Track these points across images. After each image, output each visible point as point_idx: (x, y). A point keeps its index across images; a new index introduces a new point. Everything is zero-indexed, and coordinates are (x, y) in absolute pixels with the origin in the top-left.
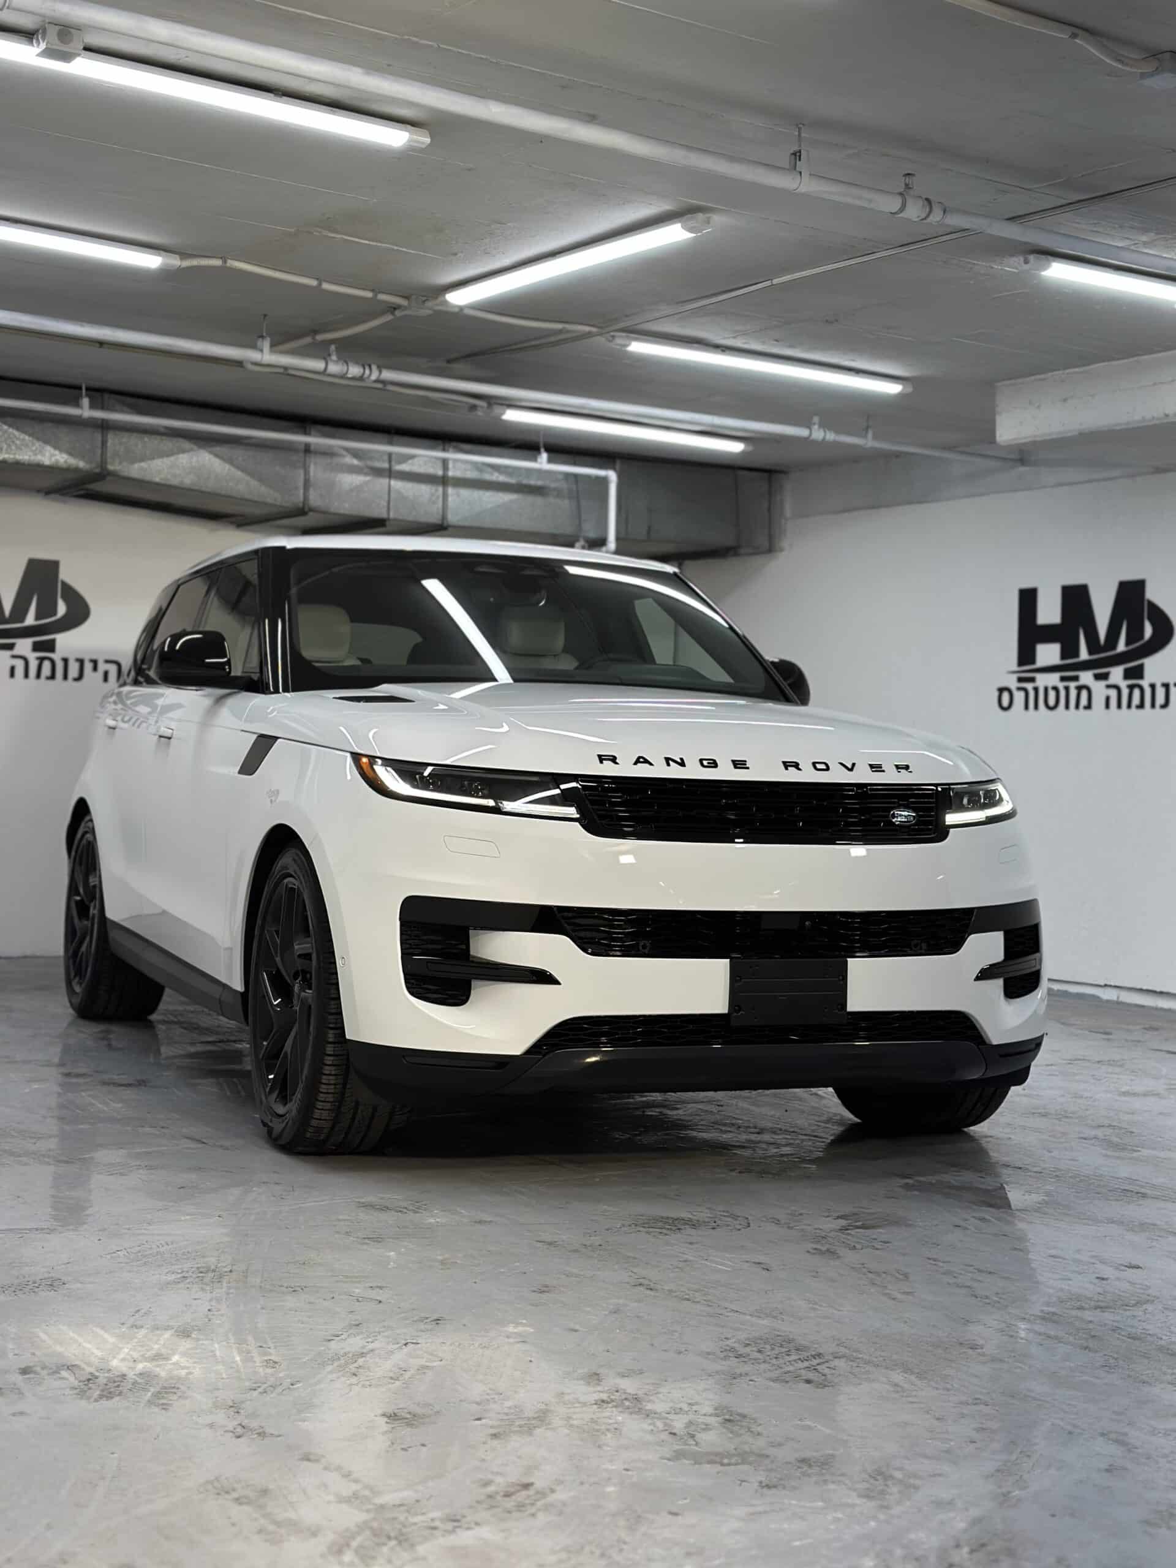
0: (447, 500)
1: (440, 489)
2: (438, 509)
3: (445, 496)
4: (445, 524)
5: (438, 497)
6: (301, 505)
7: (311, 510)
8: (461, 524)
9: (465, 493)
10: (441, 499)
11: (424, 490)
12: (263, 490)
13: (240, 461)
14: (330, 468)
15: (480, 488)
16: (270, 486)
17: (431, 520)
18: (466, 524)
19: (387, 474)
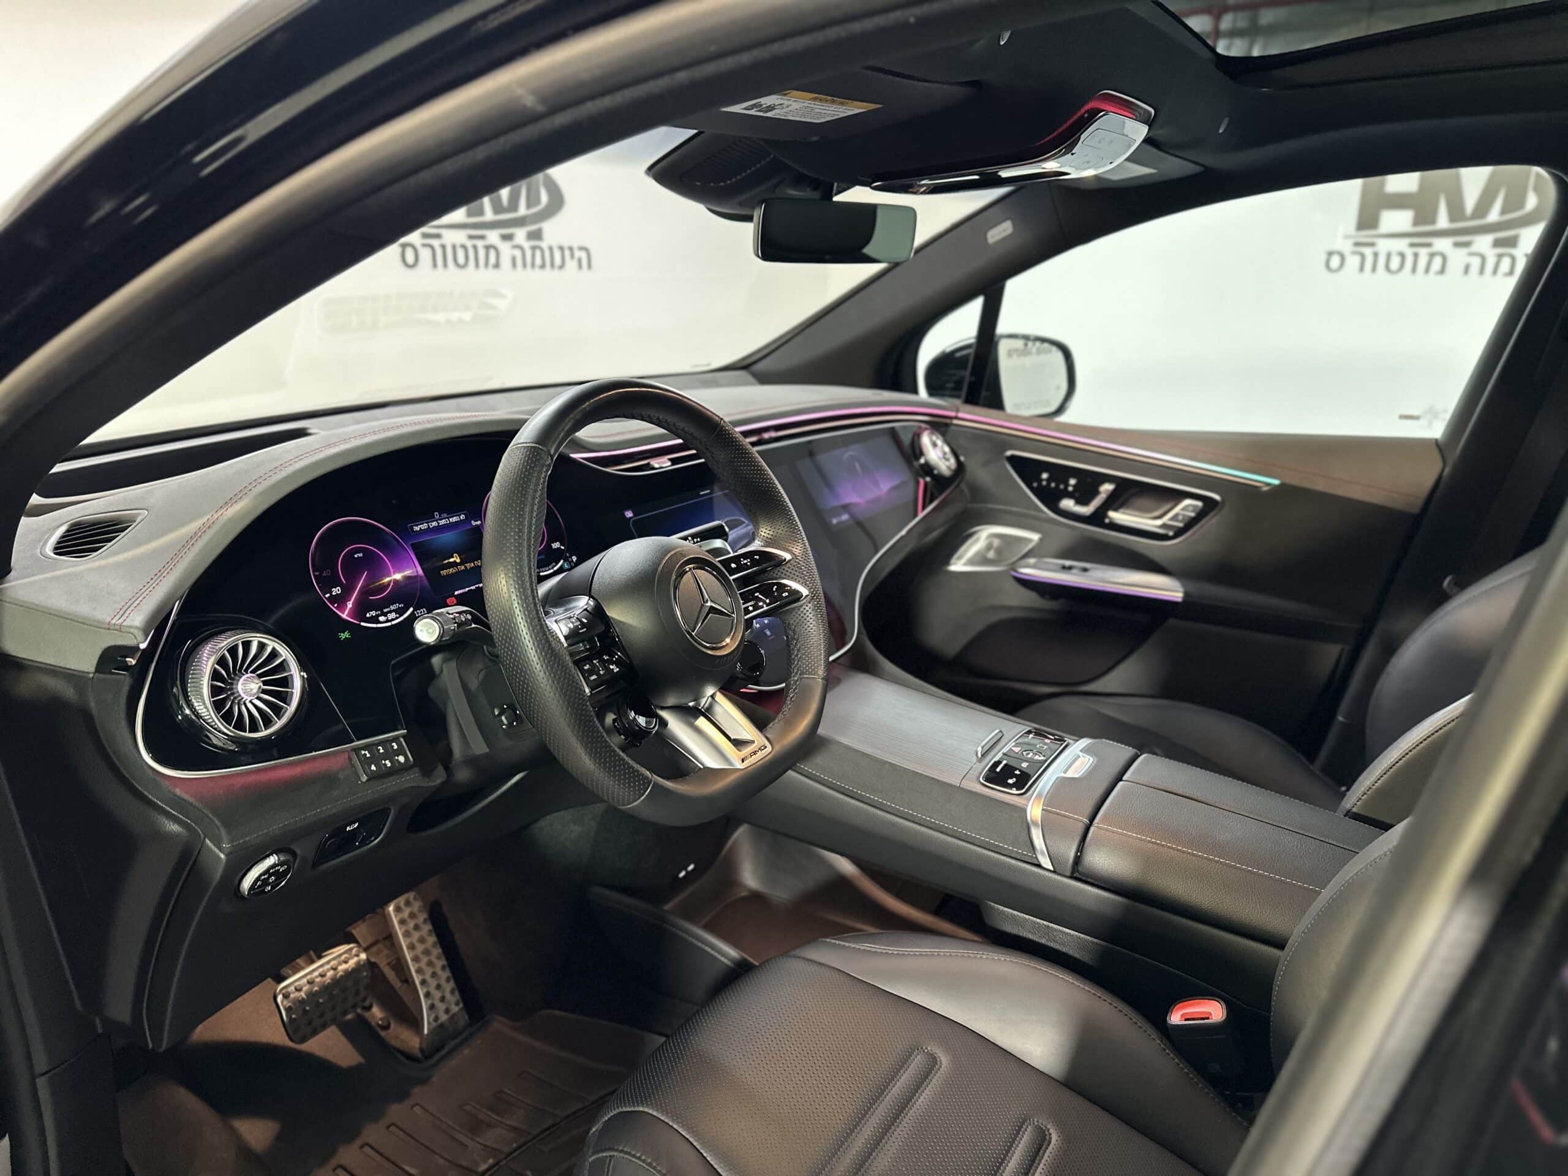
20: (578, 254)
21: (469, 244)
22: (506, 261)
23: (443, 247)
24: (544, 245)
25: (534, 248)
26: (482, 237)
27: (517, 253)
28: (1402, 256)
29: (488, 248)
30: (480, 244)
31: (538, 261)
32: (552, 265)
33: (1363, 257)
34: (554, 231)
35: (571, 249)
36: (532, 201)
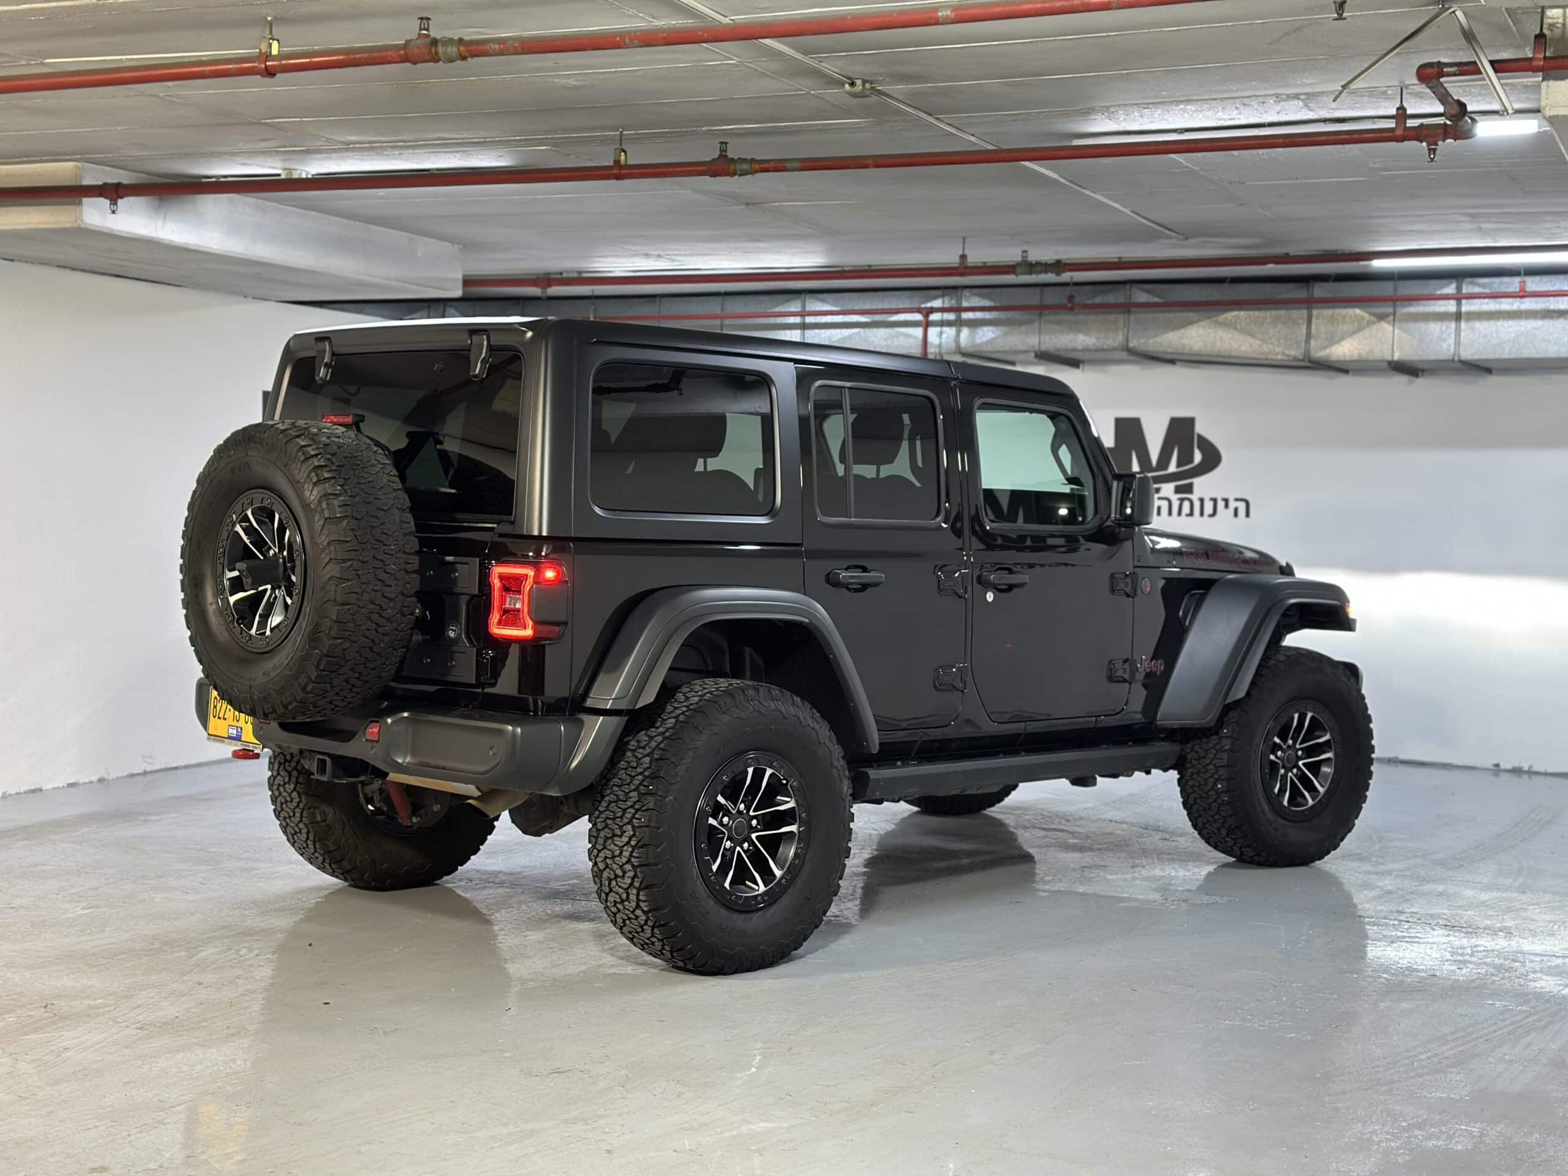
0: (1459, 336)
1: (1453, 325)
2: (1449, 345)
3: (1458, 332)
4: (1456, 358)
5: (1450, 334)
6: (1301, 357)
7: (1310, 361)
8: (1476, 357)
9: (1480, 326)
10: (1453, 336)
11: (1435, 328)
12: (1266, 348)
13: (1243, 324)
14: (1332, 320)
15: (1498, 319)
16: (1272, 344)
17: (1441, 357)
18: (1483, 357)
19: (1391, 318)
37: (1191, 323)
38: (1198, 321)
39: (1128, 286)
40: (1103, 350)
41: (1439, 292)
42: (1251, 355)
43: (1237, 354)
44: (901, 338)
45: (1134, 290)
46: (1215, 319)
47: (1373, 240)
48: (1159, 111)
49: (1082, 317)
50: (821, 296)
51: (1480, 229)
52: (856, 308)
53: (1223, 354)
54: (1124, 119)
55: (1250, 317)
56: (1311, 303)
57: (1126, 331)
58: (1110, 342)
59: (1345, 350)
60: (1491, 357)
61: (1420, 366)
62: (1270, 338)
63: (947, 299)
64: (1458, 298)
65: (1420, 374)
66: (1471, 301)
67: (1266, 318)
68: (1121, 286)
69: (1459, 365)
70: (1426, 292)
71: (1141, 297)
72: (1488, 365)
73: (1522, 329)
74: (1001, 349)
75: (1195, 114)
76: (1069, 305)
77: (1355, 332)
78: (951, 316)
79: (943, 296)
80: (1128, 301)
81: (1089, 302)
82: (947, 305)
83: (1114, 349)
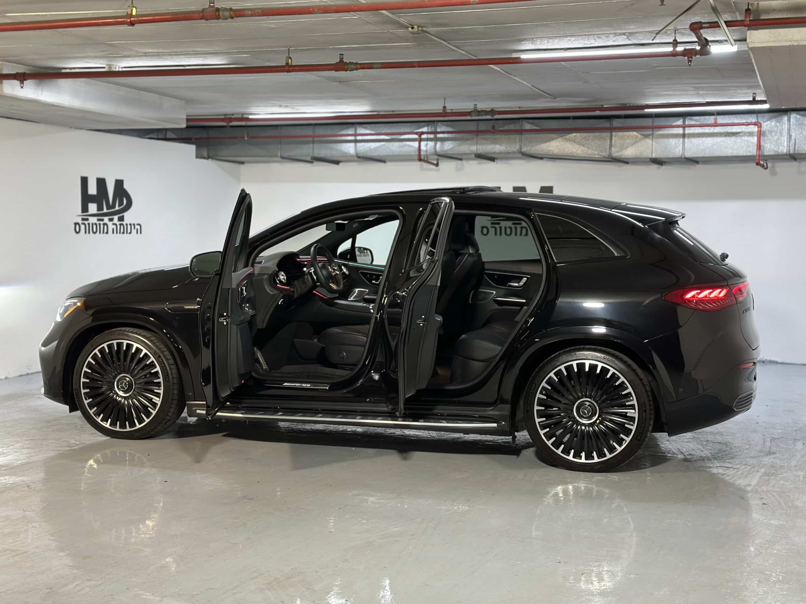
0: (684, 145)
1: (681, 140)
2: (679, 150)
3: (684, 143)
4: (683, 157)
6: (607, 156)
7: (612, 158)
8: (692, 156)
9: (695, 141)
10: (681, 145)
11: (673, 141)
12: (589, 152)
13: (579, 140)
14: (622, 138)
15: (703, 137)
16: (593, 150)
17: (675, 156)
18: (696, 156)
19: (651, 137)
20: (137, 227)
21: (98, 223)
22: (110, 231)
23: (89, 224)
24: (124, 223)
25: (120, 225)
26: (102, 220)
27: (115, 227)
28: (511, 228)
29: (104, 224)
30: (102, 223)
31: (122, 231)
32: (127, 233)
33: (496, 228)
34: (129, 217)
35: (134, 225)
36: (121, 203)
37: (553, 139)
38: (557, 138)
39: (521, 121)
40: (509, 153)
41: (674, 124)
42: (583, 155)
43: (576, 155)
44: (407, 147)
45: (524, 123)
46: (564, 137)
47: (645, 99)
48: (557, 40)
49: (498, 136)
50: (365, 126)
51: (698, 93)
52: (383, 132)
53: (568, 155)
54: (539, 44)
55: (582, 137)
56: (612, 129)
57: (520, 143)
58: (513, 149)
59: (629, 152)
60: (700, 155)
61: (664, 160)
62: (592, 147)
63: (429, 127)
64: (684, 127)
65: (664, 163)
66: (690, 128)
67: (590, 136)
68: (518, 120)
69: (684, 160)
70: (668, 124)
71: (528, 126)
72: (697, 160)
73: (715, 142)
74: (458, 153)
75: (574, 42)
76: (493, 130)
77: (633, 144)
78: (432, 136)
79: (428, 126)
80: (521, 129)
81: (501, 129)
82: (430, 131)
83: (514, 153)
